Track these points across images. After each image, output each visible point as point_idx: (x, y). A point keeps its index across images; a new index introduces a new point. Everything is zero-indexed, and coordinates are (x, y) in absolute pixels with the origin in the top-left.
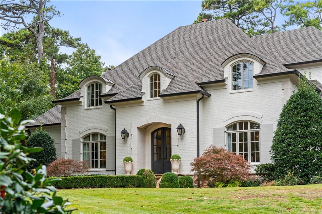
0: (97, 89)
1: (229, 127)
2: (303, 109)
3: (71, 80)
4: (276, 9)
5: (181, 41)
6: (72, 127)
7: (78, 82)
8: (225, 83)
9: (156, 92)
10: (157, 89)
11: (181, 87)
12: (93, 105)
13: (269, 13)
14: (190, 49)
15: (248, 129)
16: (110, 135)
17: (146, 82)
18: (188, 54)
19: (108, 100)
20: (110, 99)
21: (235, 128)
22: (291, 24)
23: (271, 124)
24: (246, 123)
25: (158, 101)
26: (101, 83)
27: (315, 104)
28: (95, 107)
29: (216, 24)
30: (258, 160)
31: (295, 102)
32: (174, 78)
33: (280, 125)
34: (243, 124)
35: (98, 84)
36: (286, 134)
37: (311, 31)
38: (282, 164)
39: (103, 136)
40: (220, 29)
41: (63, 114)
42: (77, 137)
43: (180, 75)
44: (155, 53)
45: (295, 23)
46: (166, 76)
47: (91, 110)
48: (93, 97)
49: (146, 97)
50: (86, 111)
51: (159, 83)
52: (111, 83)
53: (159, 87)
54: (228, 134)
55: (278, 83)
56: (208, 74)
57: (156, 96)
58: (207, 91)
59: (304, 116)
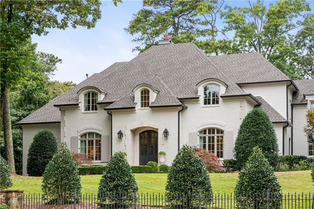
0: (93, 97)
1: (200, 132)
2: (257, 123)
3: (33, 76)
4: (216, 13)
5: (157, 60)
6: (70, 127)
7: (39, 79)
8: (199, 99)
9: (145, 103)
10: (147, 101)
11: (166, 101)
12: (89, 110)
13: (210, 16)
14: (166, 68)
15: (215, 134)
16: (105, 135)
17: (138, 95)
18: (165, 72)
19: (106, 108)
20: (108, 107)
21: (205, 133)
22: (229, 29)
23: (231, 131)
24: (213, 129)
25: (147, 110)
26: (96, 92)
27: (264, 120)
28: (91, 111)
29: (184, 47)
30: (222, 157)
31: (251, 118)
32: (159, 93)
33: (240, 132)
34: (212, 130)
35: (94, 93)
36: (245, 140)
37: (256, 56)
38: (242, 160)
39: (98, 135)
40: (188, 52)
41: (62, 116)
42: (75, 135)
43: (163, 90)
44: (136, 68)
45: (233, 29)
46: (154, 91)
47: (88, 114)
48: (89, 103)
49: (138, 107)
50: (83, 114)
51: (148, 97)
52: (104, 93)
53: (148, 100)
54: (200, 137)
55: (237, 102)
56: (184, 91)
57: (145, 106)
58: (185, 105)
59: (257, 128)
